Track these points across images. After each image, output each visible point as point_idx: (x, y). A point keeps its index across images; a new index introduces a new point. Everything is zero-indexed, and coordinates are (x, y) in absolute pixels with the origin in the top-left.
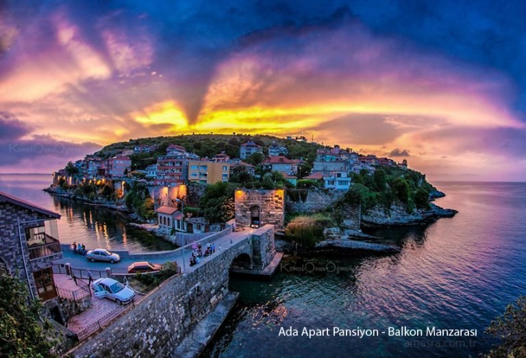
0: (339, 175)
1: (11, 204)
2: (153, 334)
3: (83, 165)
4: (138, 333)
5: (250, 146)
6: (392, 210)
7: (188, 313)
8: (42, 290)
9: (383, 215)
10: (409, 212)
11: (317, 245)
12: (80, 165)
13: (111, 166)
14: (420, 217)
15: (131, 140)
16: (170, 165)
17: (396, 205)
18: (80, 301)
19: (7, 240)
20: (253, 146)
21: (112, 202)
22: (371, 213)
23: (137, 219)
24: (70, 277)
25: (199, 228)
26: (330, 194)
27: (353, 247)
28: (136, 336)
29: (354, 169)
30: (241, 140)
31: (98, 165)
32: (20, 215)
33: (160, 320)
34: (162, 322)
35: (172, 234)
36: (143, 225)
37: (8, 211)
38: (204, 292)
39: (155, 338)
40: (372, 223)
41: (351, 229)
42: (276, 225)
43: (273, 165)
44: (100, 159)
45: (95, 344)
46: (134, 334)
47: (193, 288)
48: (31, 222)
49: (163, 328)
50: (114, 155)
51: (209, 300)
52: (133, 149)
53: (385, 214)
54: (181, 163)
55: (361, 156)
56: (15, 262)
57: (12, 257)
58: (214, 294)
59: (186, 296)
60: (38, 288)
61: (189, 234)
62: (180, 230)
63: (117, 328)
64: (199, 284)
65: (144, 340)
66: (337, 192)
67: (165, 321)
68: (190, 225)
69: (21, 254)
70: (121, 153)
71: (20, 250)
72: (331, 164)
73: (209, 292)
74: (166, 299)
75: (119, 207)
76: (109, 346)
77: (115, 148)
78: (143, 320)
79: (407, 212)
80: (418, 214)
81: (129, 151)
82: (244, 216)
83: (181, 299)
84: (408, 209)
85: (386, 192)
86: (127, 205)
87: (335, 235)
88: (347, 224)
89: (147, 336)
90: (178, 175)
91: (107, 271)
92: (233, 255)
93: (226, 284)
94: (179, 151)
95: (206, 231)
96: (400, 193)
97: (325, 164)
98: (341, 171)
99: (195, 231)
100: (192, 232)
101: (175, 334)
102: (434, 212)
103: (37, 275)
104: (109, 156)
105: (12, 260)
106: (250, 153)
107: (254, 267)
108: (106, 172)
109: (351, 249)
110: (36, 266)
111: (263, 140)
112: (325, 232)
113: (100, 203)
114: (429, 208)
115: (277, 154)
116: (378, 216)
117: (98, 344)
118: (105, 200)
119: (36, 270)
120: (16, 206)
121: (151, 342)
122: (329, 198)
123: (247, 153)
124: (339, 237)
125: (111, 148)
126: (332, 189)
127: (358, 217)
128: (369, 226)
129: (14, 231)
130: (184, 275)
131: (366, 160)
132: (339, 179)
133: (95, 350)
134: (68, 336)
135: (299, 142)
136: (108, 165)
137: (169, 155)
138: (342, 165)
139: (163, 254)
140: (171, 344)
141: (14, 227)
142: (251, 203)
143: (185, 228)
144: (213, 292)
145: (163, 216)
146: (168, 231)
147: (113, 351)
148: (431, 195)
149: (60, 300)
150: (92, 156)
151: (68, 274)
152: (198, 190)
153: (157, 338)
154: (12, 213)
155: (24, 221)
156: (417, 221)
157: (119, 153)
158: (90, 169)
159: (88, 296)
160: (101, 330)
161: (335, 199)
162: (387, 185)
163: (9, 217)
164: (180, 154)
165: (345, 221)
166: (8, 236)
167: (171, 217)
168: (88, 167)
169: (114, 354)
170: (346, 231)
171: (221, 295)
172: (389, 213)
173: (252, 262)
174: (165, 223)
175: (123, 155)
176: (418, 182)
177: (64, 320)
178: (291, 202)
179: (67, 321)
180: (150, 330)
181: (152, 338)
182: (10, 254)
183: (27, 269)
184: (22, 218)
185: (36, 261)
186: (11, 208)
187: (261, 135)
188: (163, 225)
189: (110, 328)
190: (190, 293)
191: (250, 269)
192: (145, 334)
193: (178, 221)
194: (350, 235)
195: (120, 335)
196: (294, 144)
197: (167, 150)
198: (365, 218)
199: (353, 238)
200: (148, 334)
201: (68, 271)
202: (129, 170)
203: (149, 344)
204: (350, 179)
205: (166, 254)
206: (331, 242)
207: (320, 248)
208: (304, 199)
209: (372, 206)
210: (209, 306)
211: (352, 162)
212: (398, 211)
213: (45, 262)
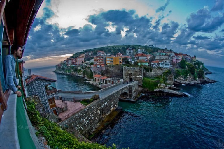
0: (166, 62)
1: (40, 79)
2: (88, 120)
3: (66, 62)
4: (82, 119)
5: (130, 49)
6: (188, 78)
7: (102, 113)
8: (51, 105)
9: (184, 79)
10: (195, 79)
11: (155, 90)
12: (65, 62)
13: (77, 61)
14: (199, 82)
15: (83, 51)
16: (99, 59)
17: (190, 76)
18: (63, 108)
19: (39, 90)
20: (131, 50)
21: (78, 74)
22: (179, 78)
23: (87, 79)
24: (61, 100)
25: (110, 82)
26: (161, 69)
27: (169, 92)
28: (81, 120)
29: (173, 59)
30: (127, 47)
31: (72, 61)
32: (43, 82)
33: (90, 115)
34: (91, 116)
35: (99, 85)
36: (89, 82)
37: (39, 81)
38: (108, 106)
39: (88, 121)
40: (179, 83)
41: (169, 84)
42: (139, 81)
43: (139, 57)
44: (72, 59)
45: (67, 122)
46: (81, 119)
47: (104, 104)
48: (47, 84)
49: (92, 118)
50: (78, 57)
51: (110, 109)
52: (85, 54)
53: (185, 79)
54: (103, 58)
55: (176, 53)
56: (42, 96)
57: (41, 95)
58: (112, 107)
59: (101, 107)
60: (50, 104)
61: (106, 84)
62: (103, 83)
63: (74, 117)
64: (106, 103)
65: (84, 121)
66: (164, 68)
67: (92, 115)
68: (106, 81)
69: (44, 94)
70: (80, 56)
71: (44, 93)
72: (163, 56)
73: (110, 106)
74: (93, 108)
75: (80, 75)
76: (71, 122)
77: (78, 54)
78: (84, 115)
79: (194, 79)
80: (198, 81)
81: (83, 55)
82: (126, 77)
83: (99, 108)
84: (194, 78)
85: (186, 70)
86: (83, 74)
87: (163, 87)
88: (168, 82)
89: (85, 120)
90: (102, 62)
91: (74, 98)
92: (121, 93)
93: (117, 103)
94: (102, 53)
95: (112, 83)
96: (192, 70)
97: (161, 56)
98: (167, 60)
99: (108, 83)
100: (107, 84)
101: (96, 121)
102: (205, 81)
103: (49, 100)
104: (76, 57)
105: (41, 96)
106: (130, 52)
107: (129, 98)
108: (75, 63)
109: (168, 93)
110: (49, 97)
111: (135, 47)
112: (159, 85)
113: (73, 75)
114: (203, 78)
115: (141, 52)
116: (182, 80)
117: (68, 122)
118: (75, 73)
119: (49, 98)
120: (42, 79)
121: (87, 122)
122: (161, 71)
123: (129, 52)
124: (164, 88)
125: (76, 54)
126: (162, 67)
127: (172, 80)
128: (178, 83)
129: (41, 87)
130: (101, 100)
131: (178, 55)
132: (165, 63)
133: (66, 124)
134: (58, 119)
135: (150, 47)
136: (75, 61)
137: (98, 55)
138: (167, 57)
139: (94, 92)
140: (94, 124)
141: (41, 86)
142: (130, 73)
143: (105, 82)
144: (112, 106)
145: (96, 78)
146: (98, 83)
147: (73, 124)
148: (205, 72)
149: (57, 108)
150: (69, 58)
151: (60, 99)
152: (109, 68)
153: (89, 121)
154: (40, 81)
155: (44, 84)
156: (198, 83)
157: (79, 56)
158: (69, 63)
159: (66, 107)
160: (69, 117)
161: (164, 71)
162: (186, 67)
163: (39, 83)
164: (102, 54)
165: (167, 81)
166: (40, 88)
167: (99, 78)
168: (68, 62)
169: (73, 125)
170: (168, 85)
171: (115, 107)
172: (186, 79)
173: (128, 95)
174: (97, 81)
175: (81, 56)
176: (200, 66)
177: (58, 114)
178: (146, 72)
179: (59, 114)
180: (87, 118)
181: (87, 121)
182: (41, 94)
183: (46, 98)
184: (44, 83)
185: (49, 96)
186: (40, 80)
187: (135, 45)
188: (96, 81)
189: (72, 117)
190: (103, 106)
191: (128, 98)
192: (84, 120)
193: (102, 80)
194: (169, 87)
195: (75, 119)
196: (148, 48)
197: (98, 53)
198: (176, 80)
199: (170, 88)
200: (85, 119)
201: (60, 98)
202: (84, 62)
203: (86, 123)
204: (170, 63)
205: (95, 92)
206: (161, 89)
207: (156, 92)
208: (151, 71)
209: (179, 75)
210: (110, 111)
211: (171, 56)
212: (190, 78)
213: (52, 96)
